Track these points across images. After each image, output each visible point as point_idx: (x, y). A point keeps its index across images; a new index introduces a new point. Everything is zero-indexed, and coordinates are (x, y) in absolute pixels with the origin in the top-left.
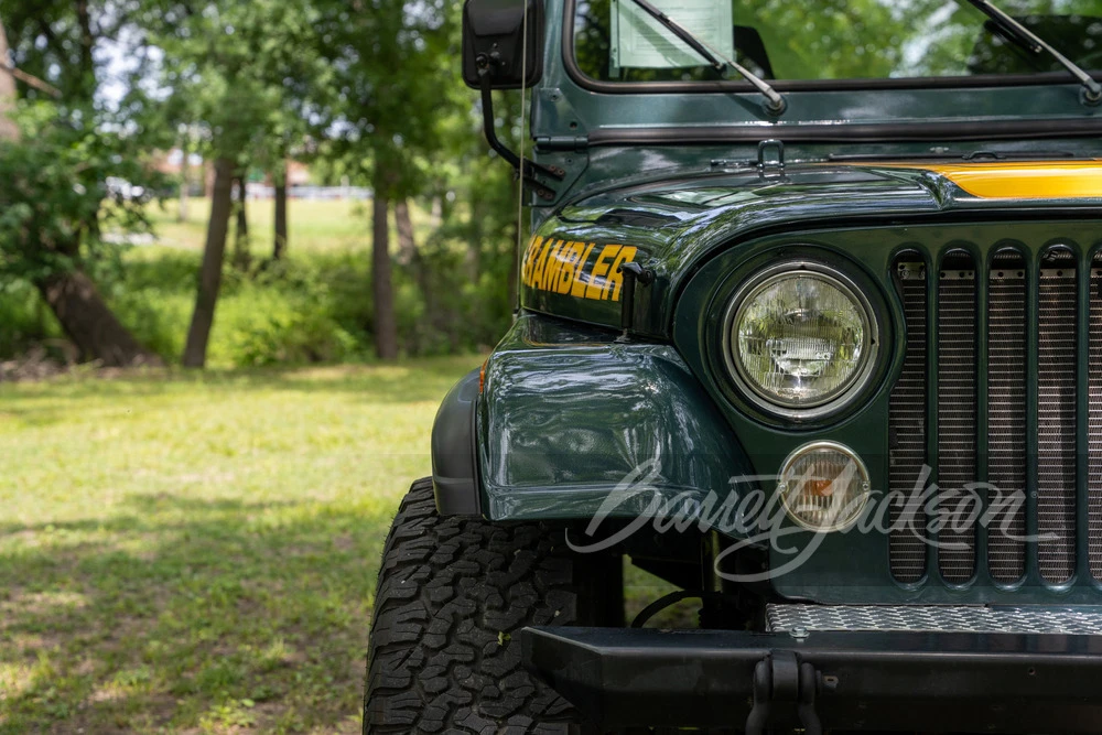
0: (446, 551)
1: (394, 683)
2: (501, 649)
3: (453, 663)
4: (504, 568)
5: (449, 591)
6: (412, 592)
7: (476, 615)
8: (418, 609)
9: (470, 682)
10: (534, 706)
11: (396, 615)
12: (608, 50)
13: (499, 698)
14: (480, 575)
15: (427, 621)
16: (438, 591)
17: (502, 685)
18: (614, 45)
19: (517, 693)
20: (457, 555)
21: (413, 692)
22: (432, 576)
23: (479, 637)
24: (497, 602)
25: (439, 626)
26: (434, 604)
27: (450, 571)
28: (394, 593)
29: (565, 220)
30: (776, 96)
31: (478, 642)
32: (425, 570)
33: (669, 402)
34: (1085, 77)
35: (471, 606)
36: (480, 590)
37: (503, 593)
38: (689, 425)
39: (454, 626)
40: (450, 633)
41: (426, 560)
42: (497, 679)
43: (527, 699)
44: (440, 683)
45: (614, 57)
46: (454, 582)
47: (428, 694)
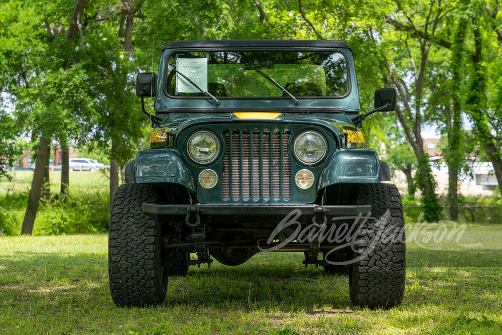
0: (127, 196)
1: (116, 221)
2: (139, 214)
3: (129, 217)
4: (140, 198)
5: (128, 203)
6: (120, 203)
7: (134, 207)
8: (122, 206)
9: (132, 220)
10: (146, 225)
11: (116, 208)
12: (175, 88)
13: (138, 224)
14: (135, 200)
15: (123, 209)
16: (126, 203)
17: (139, 221)
18: (177, 87)
19: (142, 223)
20: (130, 196)
21: (120, 223)
22: (124, 200)
23: (134, 212)
24: (139, 205)
25: (126, 209)
26: (125, 205)
27: (128, 199)
28: (116, 204)
29: (160, 127)
30: (217, 101)
31: (134, 213)
32: (123, 199)
33: (176, 162)
34: (294, 98)
35: (133, 206)
36: (135, 203)
37: (140, 203)
38: (182, 172)
39: (129, 210)
40: (128, 211)
41: (123, 197)
42: (138, 220)
43: (145, 224)
44: (126, 221)
45: (177, 90)
46: (129, 201)
47: (123, 223)
